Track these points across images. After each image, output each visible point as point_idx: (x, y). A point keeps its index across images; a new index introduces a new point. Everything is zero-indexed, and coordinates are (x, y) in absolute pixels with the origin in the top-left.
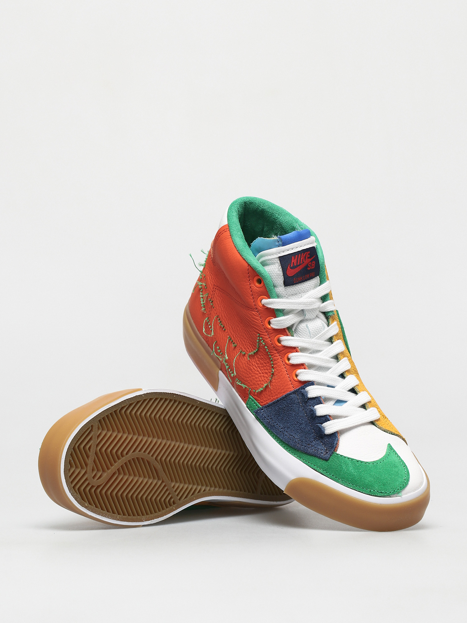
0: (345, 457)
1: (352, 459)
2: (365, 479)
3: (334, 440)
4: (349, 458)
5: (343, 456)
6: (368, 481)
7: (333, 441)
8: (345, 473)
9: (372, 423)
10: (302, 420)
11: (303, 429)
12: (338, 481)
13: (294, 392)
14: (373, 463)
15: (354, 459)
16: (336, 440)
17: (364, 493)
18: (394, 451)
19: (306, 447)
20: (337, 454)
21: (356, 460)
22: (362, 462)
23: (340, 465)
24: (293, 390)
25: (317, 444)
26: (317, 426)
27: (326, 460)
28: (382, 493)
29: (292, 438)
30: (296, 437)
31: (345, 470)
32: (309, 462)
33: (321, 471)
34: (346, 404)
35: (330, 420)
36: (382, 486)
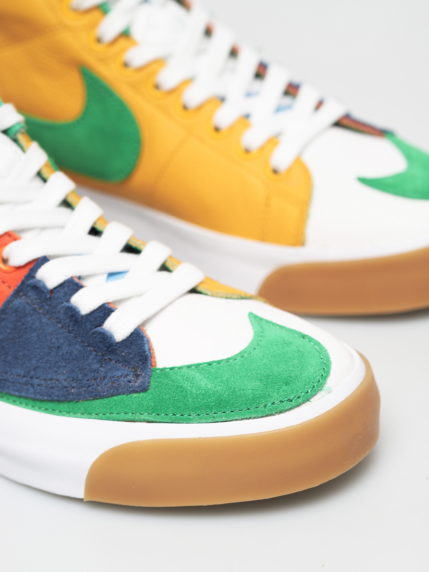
0: (180, 368)
1: (197, 366)
2: (243, 390)
3: (142, 345)
4: (189, 367)
5: (175, 367)
6: (250, 391)
7: (140, 349)
8: (197, 396)
9: (194, 291)
10: (57, 338)
11: (68, 354)
12: (189, 419)
13: (17, 293)
14: (241, 354)
15: (201, 364)
16: (145, 344)
17: (255, 418)
18: (268, 322)
19: (89, 386)
20: (163, 370)
21: (205, 363)
22: (219, 362)
23: (178, 387)
24: (10, 292)
25: (110, 369)
26: (94, 333)
27: (144, 389)
28: (291, 401)
29: (53, 385)
30: (62, 378)
31: (194, 391)
32: (111, 414)
33: (145, 416)
34: (128, 275)
35: (114, 310)
36: (284, 388)
